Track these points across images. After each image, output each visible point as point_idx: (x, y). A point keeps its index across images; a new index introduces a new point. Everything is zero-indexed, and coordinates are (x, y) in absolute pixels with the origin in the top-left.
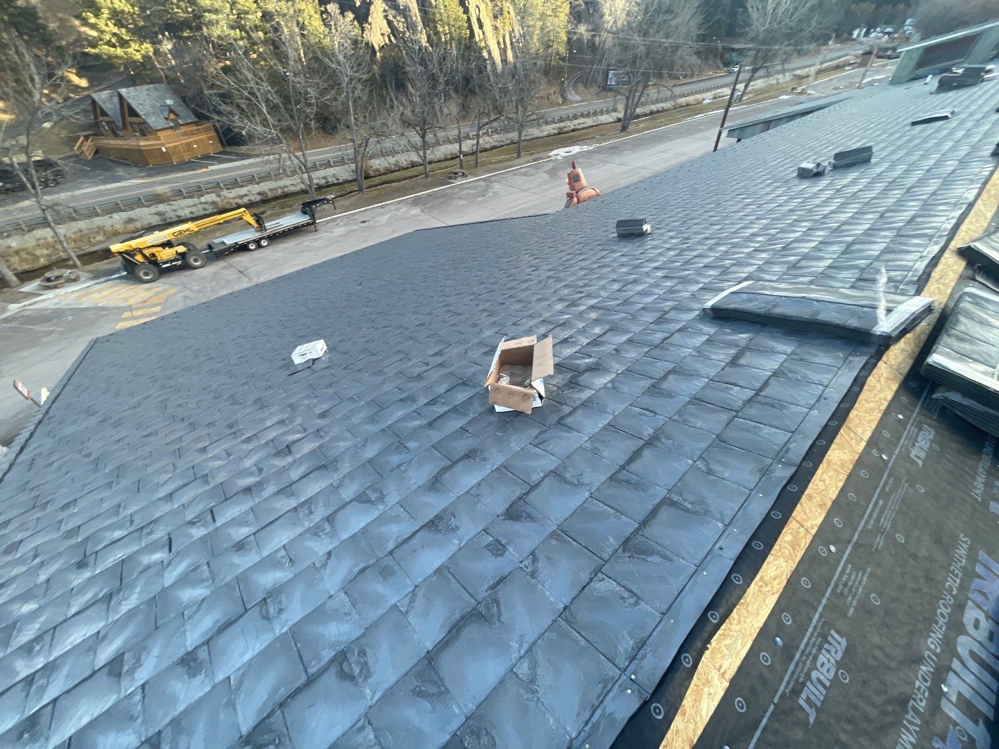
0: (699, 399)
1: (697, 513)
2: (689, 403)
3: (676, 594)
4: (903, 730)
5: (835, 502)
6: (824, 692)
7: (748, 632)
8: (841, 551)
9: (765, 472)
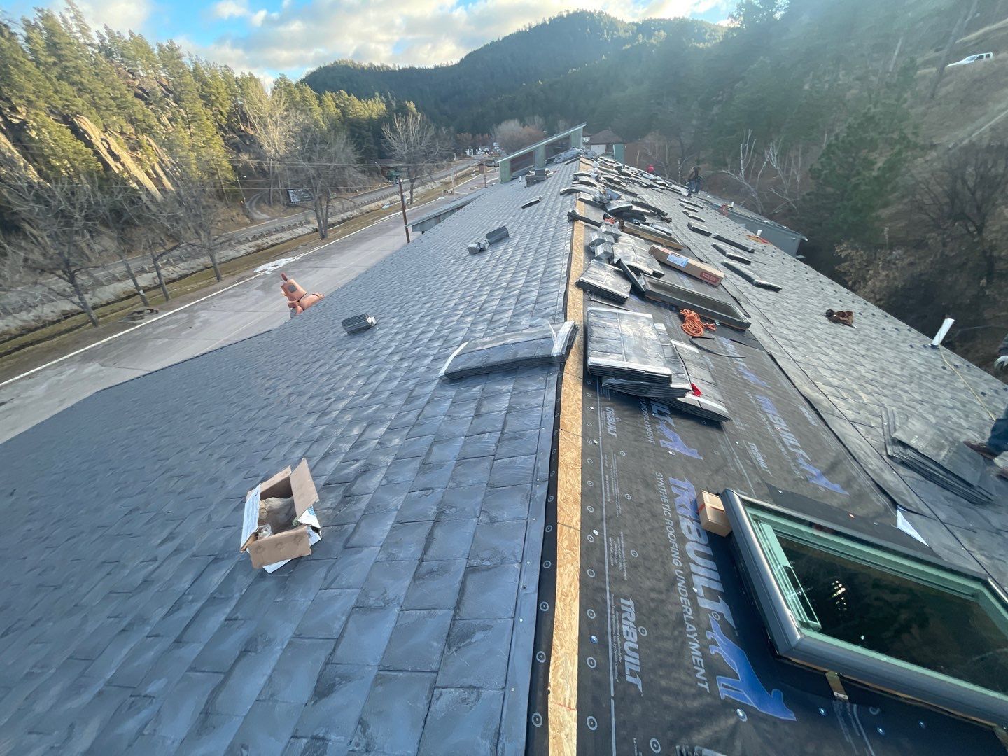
0: (463, 458)
1: (496, 566)
2: (457, 465)
3: (506, 659)
4: (690, 643)
5: (582, 494)
6: (637, 655)
7: (571, 649)
8: (601, 531)
9: (530, 497)
